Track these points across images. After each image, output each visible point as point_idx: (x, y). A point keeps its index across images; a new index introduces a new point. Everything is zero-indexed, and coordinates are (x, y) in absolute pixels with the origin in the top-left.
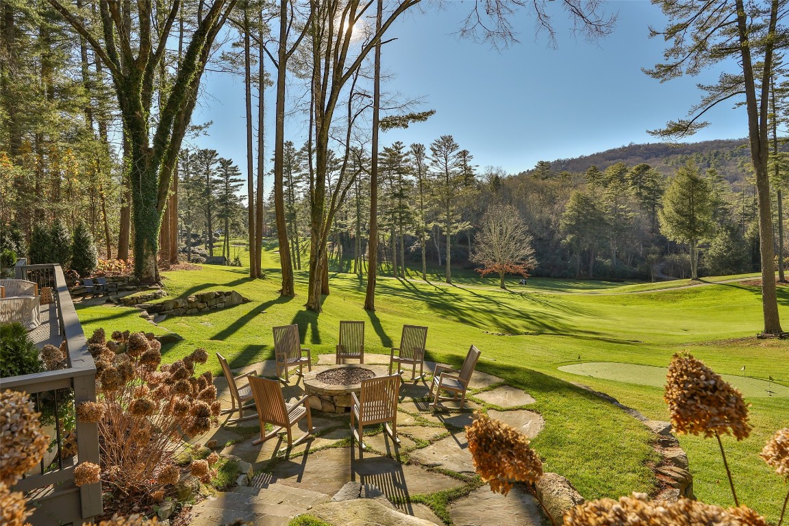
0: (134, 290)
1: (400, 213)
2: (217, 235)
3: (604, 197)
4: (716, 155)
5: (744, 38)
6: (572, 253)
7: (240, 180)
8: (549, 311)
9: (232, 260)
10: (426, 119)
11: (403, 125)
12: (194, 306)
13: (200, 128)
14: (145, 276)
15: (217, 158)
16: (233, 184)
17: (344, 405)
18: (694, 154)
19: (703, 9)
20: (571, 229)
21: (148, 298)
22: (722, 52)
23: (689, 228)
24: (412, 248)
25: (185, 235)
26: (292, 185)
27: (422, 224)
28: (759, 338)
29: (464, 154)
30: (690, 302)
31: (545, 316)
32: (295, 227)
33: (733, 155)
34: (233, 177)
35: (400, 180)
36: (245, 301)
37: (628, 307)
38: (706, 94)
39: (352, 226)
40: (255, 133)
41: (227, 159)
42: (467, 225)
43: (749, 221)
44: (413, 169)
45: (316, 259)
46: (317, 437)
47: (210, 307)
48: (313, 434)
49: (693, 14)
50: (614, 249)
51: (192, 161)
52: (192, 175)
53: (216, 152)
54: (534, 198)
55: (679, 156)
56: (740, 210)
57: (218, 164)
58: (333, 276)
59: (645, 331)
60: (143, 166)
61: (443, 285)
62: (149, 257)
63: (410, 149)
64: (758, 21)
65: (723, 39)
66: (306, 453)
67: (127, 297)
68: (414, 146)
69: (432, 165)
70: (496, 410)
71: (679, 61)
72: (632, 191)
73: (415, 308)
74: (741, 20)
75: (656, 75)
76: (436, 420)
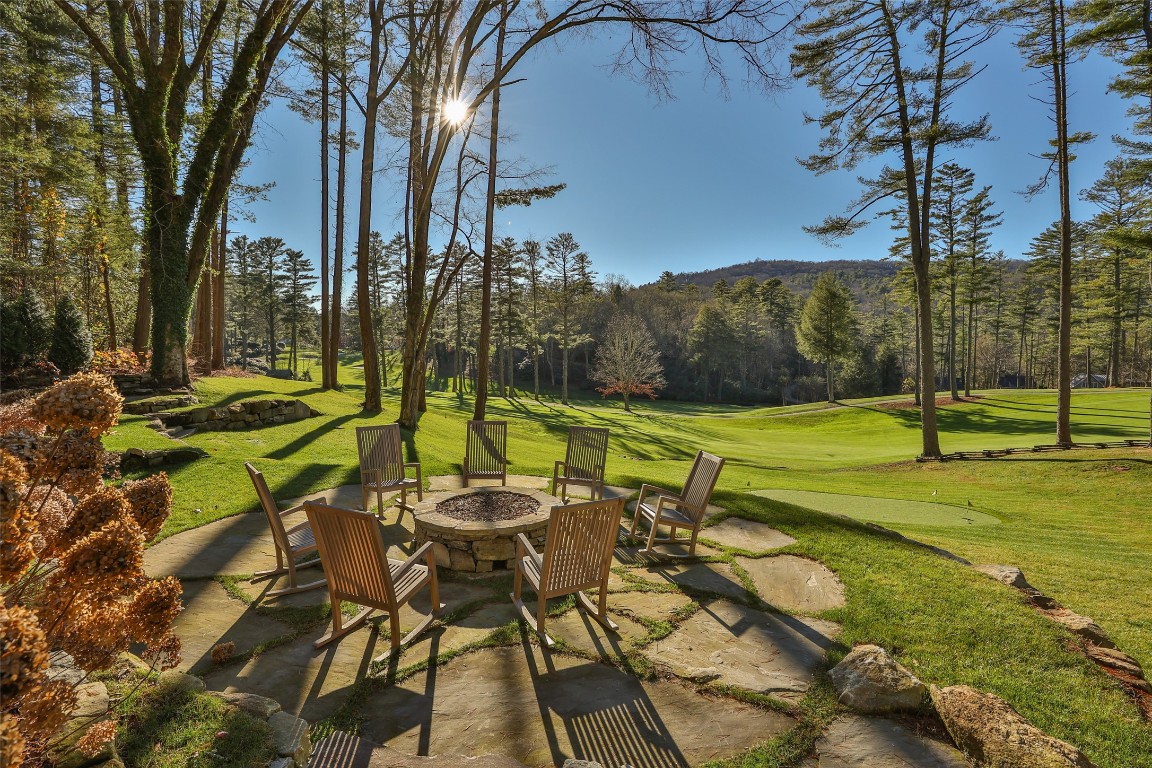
0: (149, 394)
1: (510, 322)
2: (282, 345)
3: (734, 314)
4: (841, 275)
5: (905, 130)
6: (699, 373)
7: (312, 277)
8: (682, 435)
9: (300, 375)
10: (553, 194)
11: (525, 202)
12: (240, 418)
13: (257, 190)
14: (167, 377)
15: (284, 248)
16: (302, 282)
17: (492, 558)
18: (820, 273)
19: (862, 97)
20: (699, 347)
21: (168, 405)
22: (881, 144)
23: (827, 346)
24: (521, 365)
25: (240, 344)
26: (378, 285)
27: (535, 335)
28: (918, 461)
29: (582, 258)
30: (829, 426)
31: (679, 441)
32: (381, 336)
33: (857, 277)
34: (304, 273)
35: (510, 284)
36: (314, 414)
37: (765, 431)
38: (868, 189)
39: (451, 336)
40: (333, 204)
41: (297, 251)
42: (587, 338)
43: (880, 343)
44: (525, 271)
45: (412, 361)
46: (449, 623)
47: (263, 420)
48: (441, 617)
49: (851, 101)
50: (744, 369)
51: (251, 251)
52: (250, 269)
53: (283, 242)
54: (659, 311)
55: (806, 275)
56: (871, 331)
57: (285, 256)
58: (429, 395)
59: (789, 457)
60: (166, 219)
61: (559, 406)
62: (174, 350)
63: (523, 248)
64: (922, 112)
65: (880, 132)
66: (433, 665)
67: (134, 402)
68: (528, 243)
69: (548, 266)
70: (746, 556)
71: (835, 153)
72: (763, 307)
73: (532, 430)
74: (903, 109)
75: (811, 167)
76: (655, 578)
